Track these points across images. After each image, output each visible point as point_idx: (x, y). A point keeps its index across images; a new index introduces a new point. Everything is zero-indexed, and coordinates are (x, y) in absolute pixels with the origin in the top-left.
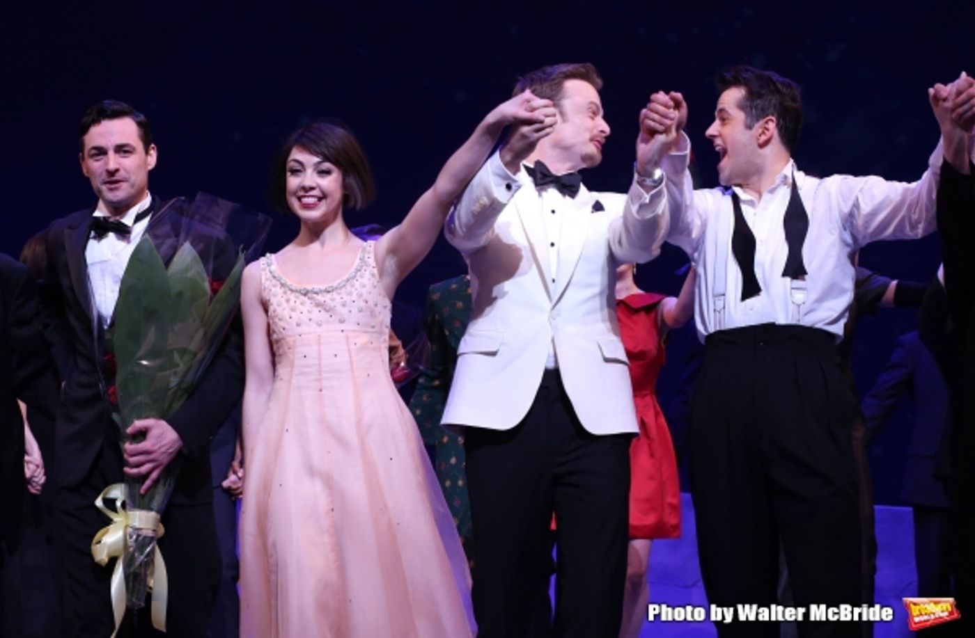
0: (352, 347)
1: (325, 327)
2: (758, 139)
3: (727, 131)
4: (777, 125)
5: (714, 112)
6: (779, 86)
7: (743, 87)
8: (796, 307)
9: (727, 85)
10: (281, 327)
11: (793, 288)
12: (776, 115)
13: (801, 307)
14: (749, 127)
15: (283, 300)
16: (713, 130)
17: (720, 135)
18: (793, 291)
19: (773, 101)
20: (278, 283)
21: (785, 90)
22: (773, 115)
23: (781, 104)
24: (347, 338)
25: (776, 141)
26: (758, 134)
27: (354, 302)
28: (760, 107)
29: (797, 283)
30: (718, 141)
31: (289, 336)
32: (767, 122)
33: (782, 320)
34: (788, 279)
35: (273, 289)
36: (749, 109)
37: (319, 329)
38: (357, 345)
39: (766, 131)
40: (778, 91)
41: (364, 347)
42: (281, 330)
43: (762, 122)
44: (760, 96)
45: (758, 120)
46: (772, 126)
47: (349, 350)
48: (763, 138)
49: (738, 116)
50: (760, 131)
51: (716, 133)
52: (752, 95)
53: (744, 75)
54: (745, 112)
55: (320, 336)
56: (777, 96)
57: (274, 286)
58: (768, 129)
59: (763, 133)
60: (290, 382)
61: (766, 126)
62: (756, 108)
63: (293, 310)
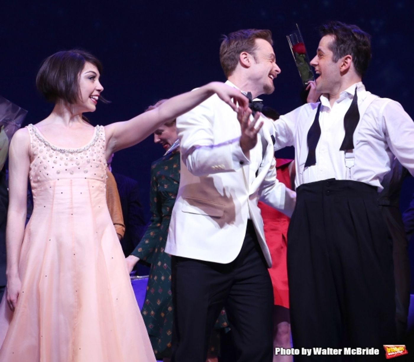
0: (91, 188)
1: (75, 175)
2: (341, 68)
3: (322, 62)
4: (353, 60)
5: (316, 50)
6: (356, 35)
7: (334, 36)
8: (348, 169)
9: (325, 33)
10: (46, 173)
11: (346, 158)
12: (352, 54)
13: (351, 169)
14: (335, 61)
15: (47, 156)
16: (314, 61)
17: (318, 65)
18: (346, 159)
19: (352, 45)
20: (43, 144)
21: (359, 38)
22: (350, 55)
23: (356, 47)
24: (88, 182)
25: (352, 71)
26: (341, 66)
27: (94, 160)
28: (342, 49)
29: (348, 154)
30: (317, 68)
31: (51, 180)
32: (346, 59)
33: (339, 178)
34: (343, 152)
35: (40, 148)
36: (336, 49)
37: (71, 176)
38: (94, 188)
39: (346, 64)
40: (355, 39)
41: (98, 189)
42: (46, 175)
43: (343, 58)
44: (343, 42)
45: (341, 57)
46: (349, 61)
47: (89, 190)
48: (344, 68)
49: (329, 54)
50: (342, 63)
51: (316, 63)
52: (339, 41)
53: (335, 28)
54: (333, 52)
55: (71, 180)
56: (354, 42)
57: (40, 145)
58: (347, 63)
59: (344, 65)
60: (52, 209)
61: (346, 61)
62: (340, 49)
63: (55, 162)
